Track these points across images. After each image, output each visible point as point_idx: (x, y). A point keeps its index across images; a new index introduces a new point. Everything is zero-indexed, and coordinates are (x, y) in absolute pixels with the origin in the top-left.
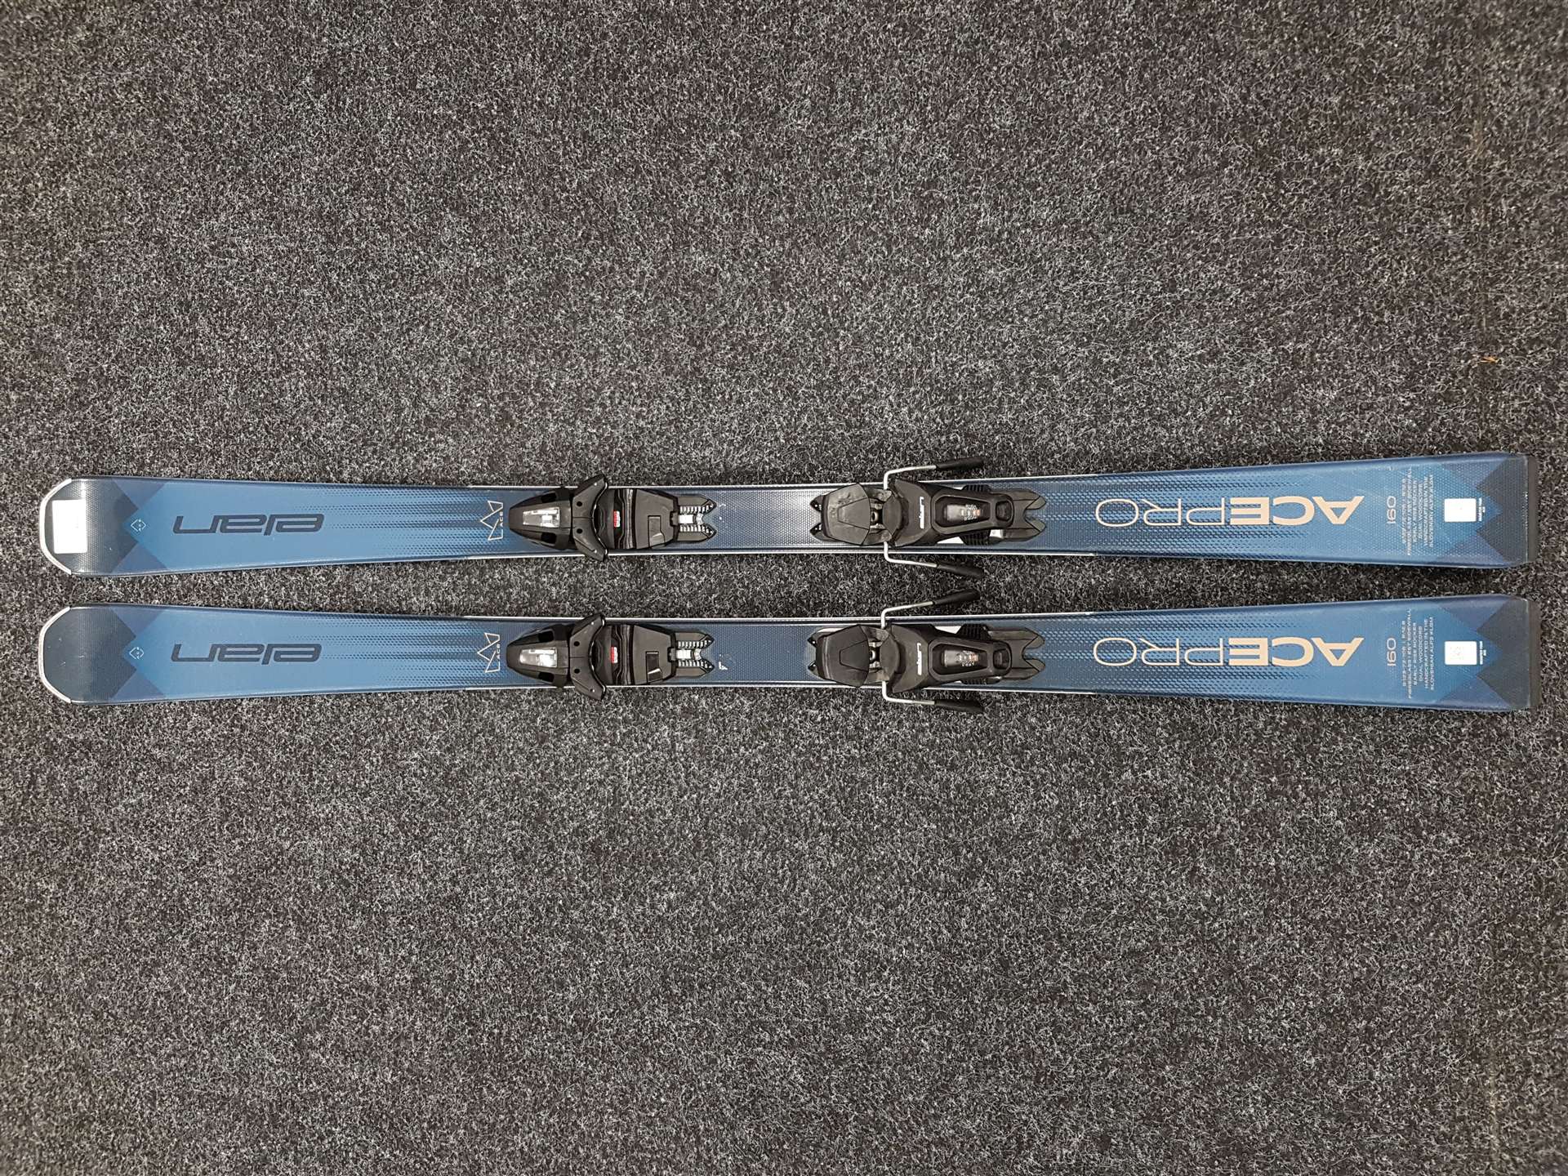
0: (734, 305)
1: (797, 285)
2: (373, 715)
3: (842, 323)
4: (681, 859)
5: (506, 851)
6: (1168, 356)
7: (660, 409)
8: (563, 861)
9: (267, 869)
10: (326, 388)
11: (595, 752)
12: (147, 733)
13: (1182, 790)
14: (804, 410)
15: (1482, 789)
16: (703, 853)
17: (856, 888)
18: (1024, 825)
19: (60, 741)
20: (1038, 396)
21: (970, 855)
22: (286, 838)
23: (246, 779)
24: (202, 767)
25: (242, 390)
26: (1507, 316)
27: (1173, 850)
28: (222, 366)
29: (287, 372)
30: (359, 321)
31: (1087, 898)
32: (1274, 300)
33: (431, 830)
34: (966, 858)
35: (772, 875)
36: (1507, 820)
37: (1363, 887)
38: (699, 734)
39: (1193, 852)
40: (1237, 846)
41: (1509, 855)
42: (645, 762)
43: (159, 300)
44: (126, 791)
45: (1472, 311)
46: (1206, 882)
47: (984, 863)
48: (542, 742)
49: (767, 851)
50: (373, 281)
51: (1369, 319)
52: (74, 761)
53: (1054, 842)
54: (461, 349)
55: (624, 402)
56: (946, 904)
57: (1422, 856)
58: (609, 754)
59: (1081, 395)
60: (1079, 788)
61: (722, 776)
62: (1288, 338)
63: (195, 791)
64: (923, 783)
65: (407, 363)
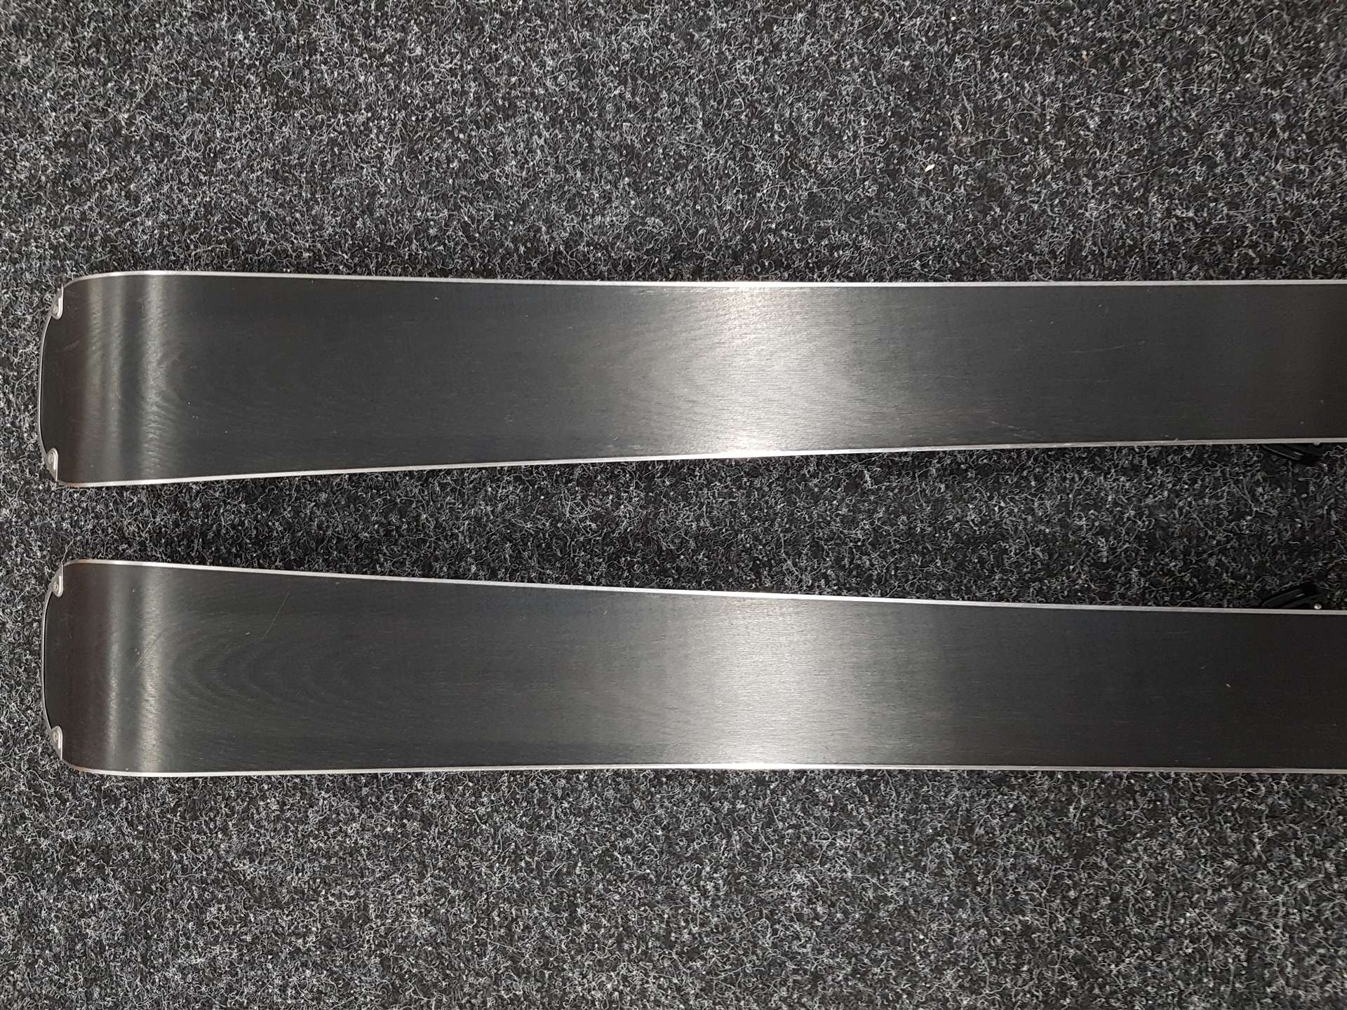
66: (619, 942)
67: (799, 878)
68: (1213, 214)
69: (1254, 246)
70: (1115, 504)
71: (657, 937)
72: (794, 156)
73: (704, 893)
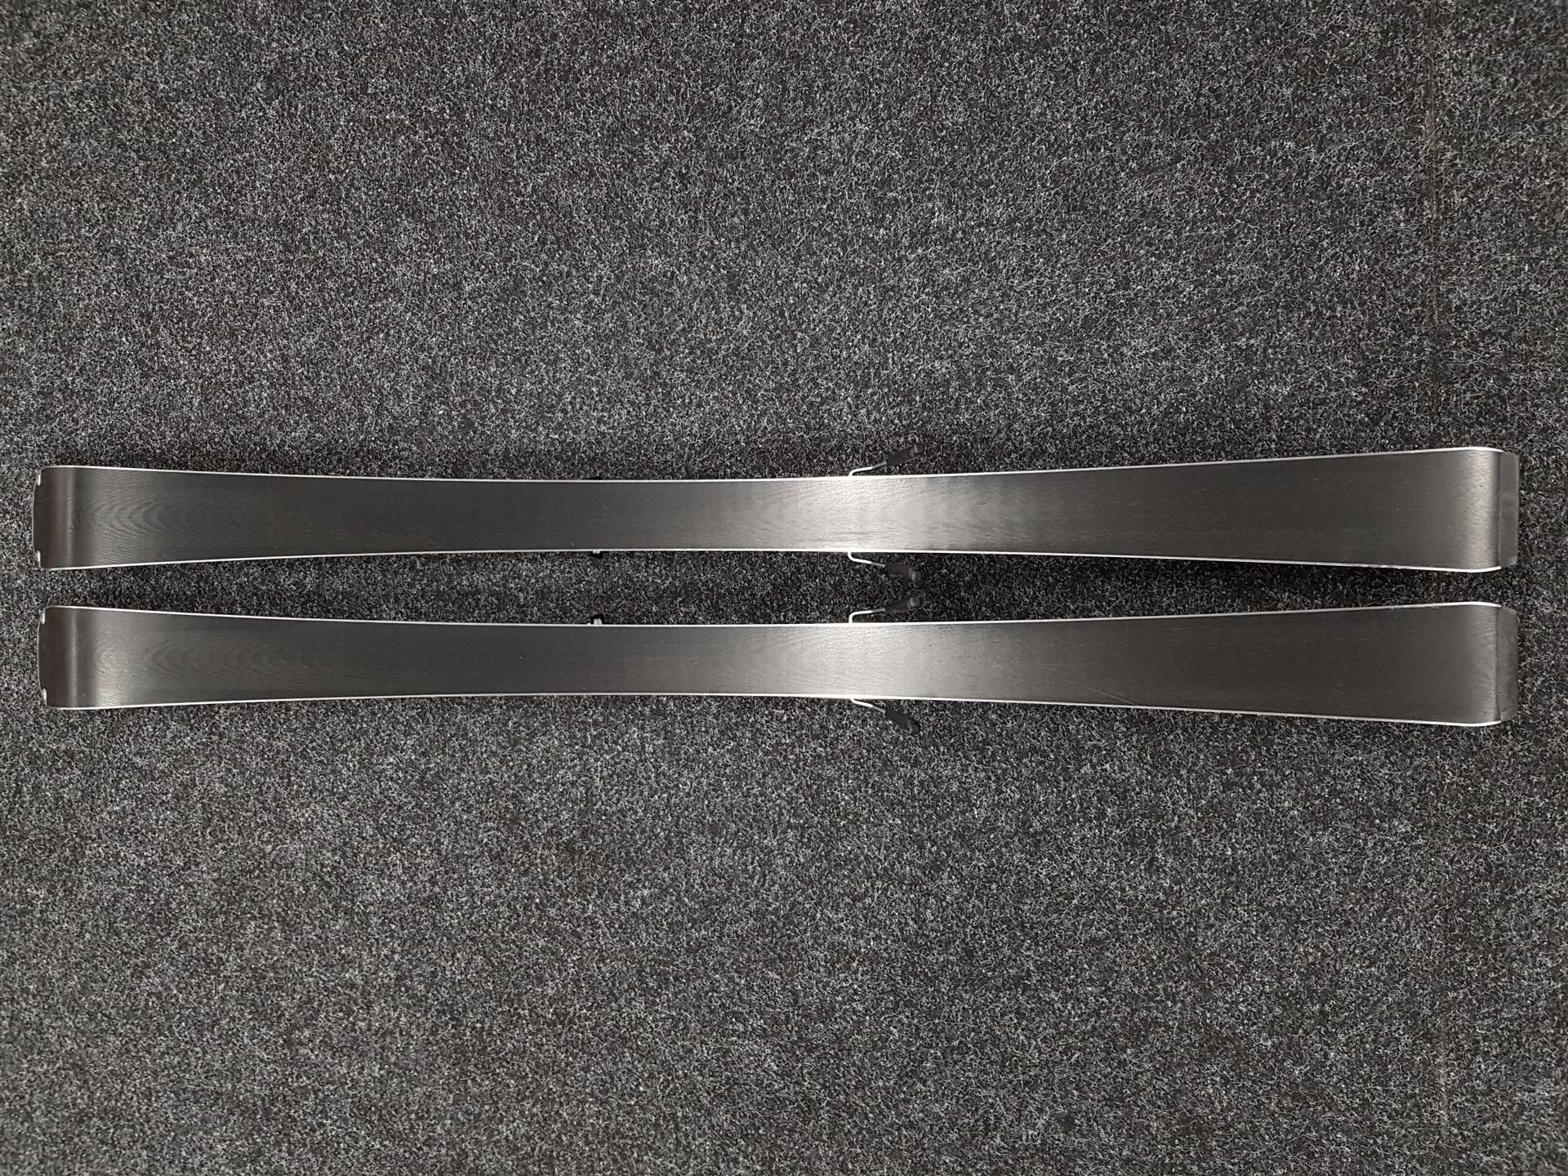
0: (691, 308)
1: (754, 287)
2: (349, 721)
3: (799, 325)
4: (654, 857)
5: (482, 852)
6: (1122, 354)
7: (621, 414)
8: (538, 861)
9: (251, 872)
10: (289, 398)
11: (566, 754)
12: (128, 742)
13: (1140, 783)
14: (764, 413)
15: (1434, 778)
16: (675, 850)
17: (824, 882)
18: (987, 819)
19: (42, 751)
20: (994, 396)
21: (935, 848)
22: (268, 842)
23: (226, 786)
24: (182, 774)
25: (206, 400)
26: (1458, 308)
27: (1131, 842)
28: (186, 377)
29: (250, 383)
30: (319, 330)
31: (1049, 888)
32: (1227, 296)
33: (408, 832)
34: (930, 852)
35: (743, 871)
36: (1458, 807)
37: (1318, 875)
38: (669, 736)
39: (1152, 843)
40: (1194, 836)
41: (1459, 841)
42: (616, 763)
43: (120, 311)
44: (109, 798)
45: (1423, 304)
46: (1165, 872)
47: (949, 856)
48: (515, 745)
49: (738, 848)
50: (331, 289)
51: (1320, 313)
52: (58, 770)
53: (1015, 835)
54: (422, 357)
55: (585, 408)
56: (912, 896)
57: (1375, 844)
58: (580, 755)
59: (1037, 394)
60: (1039, 783)
61: (691, 776)
62: (1242, 334)
63: (177, 797)
64: (887, 779)
65: (370, 371)
66: (311, 793)
67: (391, 760)
68: (566, 437)
69: (584, 452)
70: (527, 576)
71: (327, 790)
72: (381, 404)
73: (349, 768)
